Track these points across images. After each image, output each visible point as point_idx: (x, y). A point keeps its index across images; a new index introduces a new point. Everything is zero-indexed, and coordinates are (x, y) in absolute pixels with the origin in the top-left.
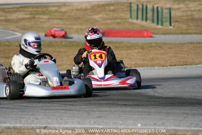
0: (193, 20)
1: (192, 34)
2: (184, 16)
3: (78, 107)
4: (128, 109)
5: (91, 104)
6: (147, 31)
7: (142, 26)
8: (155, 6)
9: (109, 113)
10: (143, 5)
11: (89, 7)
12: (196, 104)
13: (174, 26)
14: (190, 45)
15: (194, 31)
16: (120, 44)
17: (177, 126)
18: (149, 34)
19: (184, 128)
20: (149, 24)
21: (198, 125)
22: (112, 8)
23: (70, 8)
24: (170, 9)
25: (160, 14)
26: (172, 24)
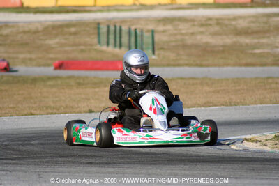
0: (185, 46)
1: (183, 65)
2: (171, 42)
3: (24, 167)
4: (94, 169)
5: (43, 162)
7: (114, 55)
8: (133, 28)
9: (68, 174)
10: (115, 26)
11: (40, 28)
12: (188, 161)
13: (159, 55)
14: (179, 81)
15: (186, 62)
16: (84, 80)
22: (73, 30)
23: (14, 30)
24: (153, 32)
25: (139, 39)
26: (157, 52)
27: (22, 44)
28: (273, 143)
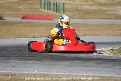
1: (76, 18)
2: (72, 8)
3: (2, 61)
5: (10, 59)
8: (55, 2)
9: (20, 64)
11: (16, 1)
14: (74, 25)
16: (33, 24)
17: (58, 72)
18: (51, 18)
19: (62, 74)
21: (70, 72)
22: (30, 2)
23: (5, 1)
27: (8, 8)
28: (110, 52)
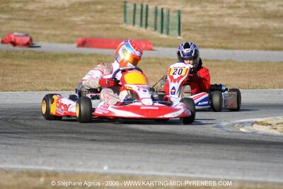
0: (212, 28)
1: (207, 47)
2: (199, 23)
4: (96, 146)
5: (46, 137)
6: (145, 41)
7: (139, 34)
8: (159, 8)
9: (68, 150)
10: (142, 5)
11: (67, 5)
12: (193, 142)
13: (184, 36)
15: (212, 44)
16: (106, 58)
18: (149, 46)
20: (149, 32)
22: (99, 7)
23: (40, 5)
24: (179, 12)
25: (165, 19)
27: (47, 20)
